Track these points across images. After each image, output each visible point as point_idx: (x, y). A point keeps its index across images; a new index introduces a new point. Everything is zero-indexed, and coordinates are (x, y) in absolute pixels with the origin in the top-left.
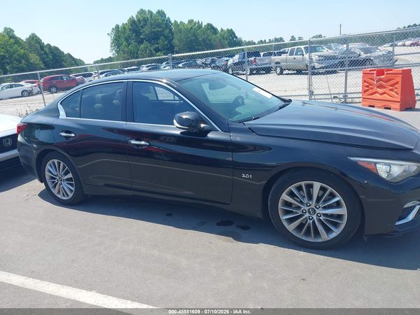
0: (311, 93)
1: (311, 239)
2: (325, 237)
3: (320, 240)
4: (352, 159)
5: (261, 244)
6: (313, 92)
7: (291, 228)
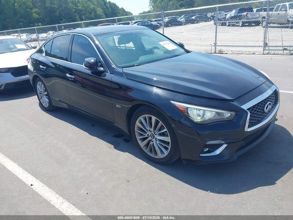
0: (266, 45)
1: (152, 155)
2: (160, 156)
3: (157, 157)
4: (172, 102)
5: (127, 153)
6: (267, 44)
7: (142, 144)
